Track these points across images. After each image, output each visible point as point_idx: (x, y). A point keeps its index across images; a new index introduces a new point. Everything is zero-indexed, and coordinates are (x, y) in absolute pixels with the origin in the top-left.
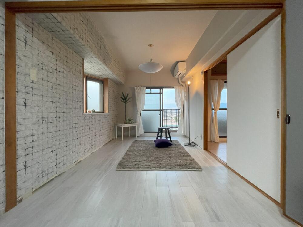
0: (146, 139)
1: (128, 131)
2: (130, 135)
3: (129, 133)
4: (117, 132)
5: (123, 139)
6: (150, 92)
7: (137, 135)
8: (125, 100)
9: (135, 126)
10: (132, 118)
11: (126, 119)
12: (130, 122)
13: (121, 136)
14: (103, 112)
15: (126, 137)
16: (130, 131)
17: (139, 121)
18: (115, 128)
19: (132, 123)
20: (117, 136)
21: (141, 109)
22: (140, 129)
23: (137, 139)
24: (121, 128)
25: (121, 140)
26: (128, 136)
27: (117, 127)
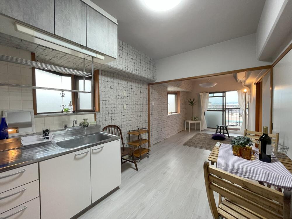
0: (208, 133)
1: (195, 126)
2: (196, 129)
3: (195, 127)
4: (186, 126)
5: (190, 131)
6: (213, 96)
7: (201, 129)
8: (192, 103)
9: (200, 123)
10: (197, 117)
11: (192, 117)
12: (196, 120)
13: (189, 129)
14: (177, 113)
15: (193, 130)
16: (196, 126)
17: (203, 119)
18: (185, 123)
19: (197, 120)
20: (186, 129)
21: (205, 110)
22: (204, 125)
23: (201, 132)
24: (189, 123)
25: (189, 131)
26: (194, 129)
27: (186, 122)
